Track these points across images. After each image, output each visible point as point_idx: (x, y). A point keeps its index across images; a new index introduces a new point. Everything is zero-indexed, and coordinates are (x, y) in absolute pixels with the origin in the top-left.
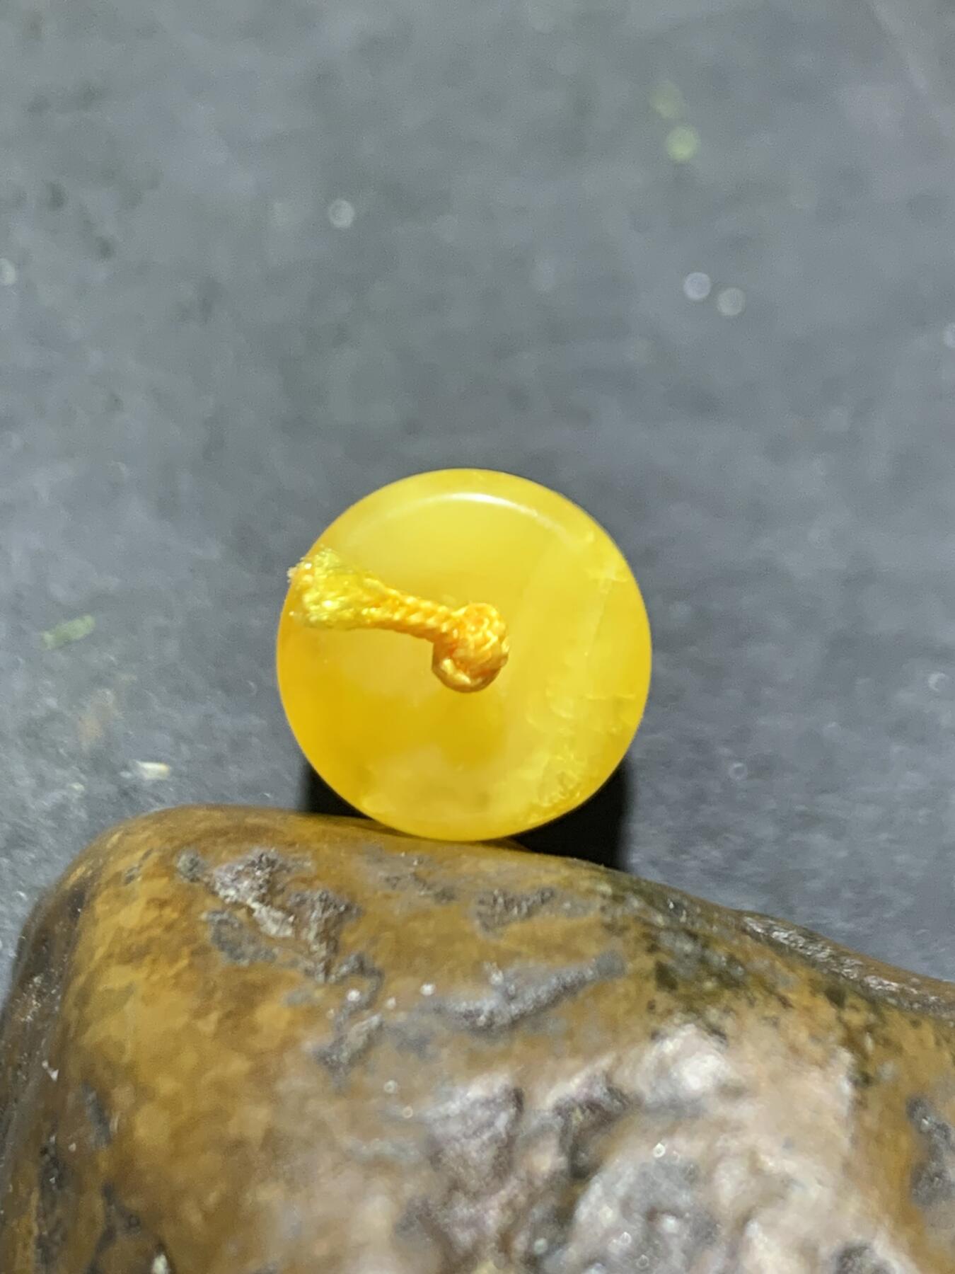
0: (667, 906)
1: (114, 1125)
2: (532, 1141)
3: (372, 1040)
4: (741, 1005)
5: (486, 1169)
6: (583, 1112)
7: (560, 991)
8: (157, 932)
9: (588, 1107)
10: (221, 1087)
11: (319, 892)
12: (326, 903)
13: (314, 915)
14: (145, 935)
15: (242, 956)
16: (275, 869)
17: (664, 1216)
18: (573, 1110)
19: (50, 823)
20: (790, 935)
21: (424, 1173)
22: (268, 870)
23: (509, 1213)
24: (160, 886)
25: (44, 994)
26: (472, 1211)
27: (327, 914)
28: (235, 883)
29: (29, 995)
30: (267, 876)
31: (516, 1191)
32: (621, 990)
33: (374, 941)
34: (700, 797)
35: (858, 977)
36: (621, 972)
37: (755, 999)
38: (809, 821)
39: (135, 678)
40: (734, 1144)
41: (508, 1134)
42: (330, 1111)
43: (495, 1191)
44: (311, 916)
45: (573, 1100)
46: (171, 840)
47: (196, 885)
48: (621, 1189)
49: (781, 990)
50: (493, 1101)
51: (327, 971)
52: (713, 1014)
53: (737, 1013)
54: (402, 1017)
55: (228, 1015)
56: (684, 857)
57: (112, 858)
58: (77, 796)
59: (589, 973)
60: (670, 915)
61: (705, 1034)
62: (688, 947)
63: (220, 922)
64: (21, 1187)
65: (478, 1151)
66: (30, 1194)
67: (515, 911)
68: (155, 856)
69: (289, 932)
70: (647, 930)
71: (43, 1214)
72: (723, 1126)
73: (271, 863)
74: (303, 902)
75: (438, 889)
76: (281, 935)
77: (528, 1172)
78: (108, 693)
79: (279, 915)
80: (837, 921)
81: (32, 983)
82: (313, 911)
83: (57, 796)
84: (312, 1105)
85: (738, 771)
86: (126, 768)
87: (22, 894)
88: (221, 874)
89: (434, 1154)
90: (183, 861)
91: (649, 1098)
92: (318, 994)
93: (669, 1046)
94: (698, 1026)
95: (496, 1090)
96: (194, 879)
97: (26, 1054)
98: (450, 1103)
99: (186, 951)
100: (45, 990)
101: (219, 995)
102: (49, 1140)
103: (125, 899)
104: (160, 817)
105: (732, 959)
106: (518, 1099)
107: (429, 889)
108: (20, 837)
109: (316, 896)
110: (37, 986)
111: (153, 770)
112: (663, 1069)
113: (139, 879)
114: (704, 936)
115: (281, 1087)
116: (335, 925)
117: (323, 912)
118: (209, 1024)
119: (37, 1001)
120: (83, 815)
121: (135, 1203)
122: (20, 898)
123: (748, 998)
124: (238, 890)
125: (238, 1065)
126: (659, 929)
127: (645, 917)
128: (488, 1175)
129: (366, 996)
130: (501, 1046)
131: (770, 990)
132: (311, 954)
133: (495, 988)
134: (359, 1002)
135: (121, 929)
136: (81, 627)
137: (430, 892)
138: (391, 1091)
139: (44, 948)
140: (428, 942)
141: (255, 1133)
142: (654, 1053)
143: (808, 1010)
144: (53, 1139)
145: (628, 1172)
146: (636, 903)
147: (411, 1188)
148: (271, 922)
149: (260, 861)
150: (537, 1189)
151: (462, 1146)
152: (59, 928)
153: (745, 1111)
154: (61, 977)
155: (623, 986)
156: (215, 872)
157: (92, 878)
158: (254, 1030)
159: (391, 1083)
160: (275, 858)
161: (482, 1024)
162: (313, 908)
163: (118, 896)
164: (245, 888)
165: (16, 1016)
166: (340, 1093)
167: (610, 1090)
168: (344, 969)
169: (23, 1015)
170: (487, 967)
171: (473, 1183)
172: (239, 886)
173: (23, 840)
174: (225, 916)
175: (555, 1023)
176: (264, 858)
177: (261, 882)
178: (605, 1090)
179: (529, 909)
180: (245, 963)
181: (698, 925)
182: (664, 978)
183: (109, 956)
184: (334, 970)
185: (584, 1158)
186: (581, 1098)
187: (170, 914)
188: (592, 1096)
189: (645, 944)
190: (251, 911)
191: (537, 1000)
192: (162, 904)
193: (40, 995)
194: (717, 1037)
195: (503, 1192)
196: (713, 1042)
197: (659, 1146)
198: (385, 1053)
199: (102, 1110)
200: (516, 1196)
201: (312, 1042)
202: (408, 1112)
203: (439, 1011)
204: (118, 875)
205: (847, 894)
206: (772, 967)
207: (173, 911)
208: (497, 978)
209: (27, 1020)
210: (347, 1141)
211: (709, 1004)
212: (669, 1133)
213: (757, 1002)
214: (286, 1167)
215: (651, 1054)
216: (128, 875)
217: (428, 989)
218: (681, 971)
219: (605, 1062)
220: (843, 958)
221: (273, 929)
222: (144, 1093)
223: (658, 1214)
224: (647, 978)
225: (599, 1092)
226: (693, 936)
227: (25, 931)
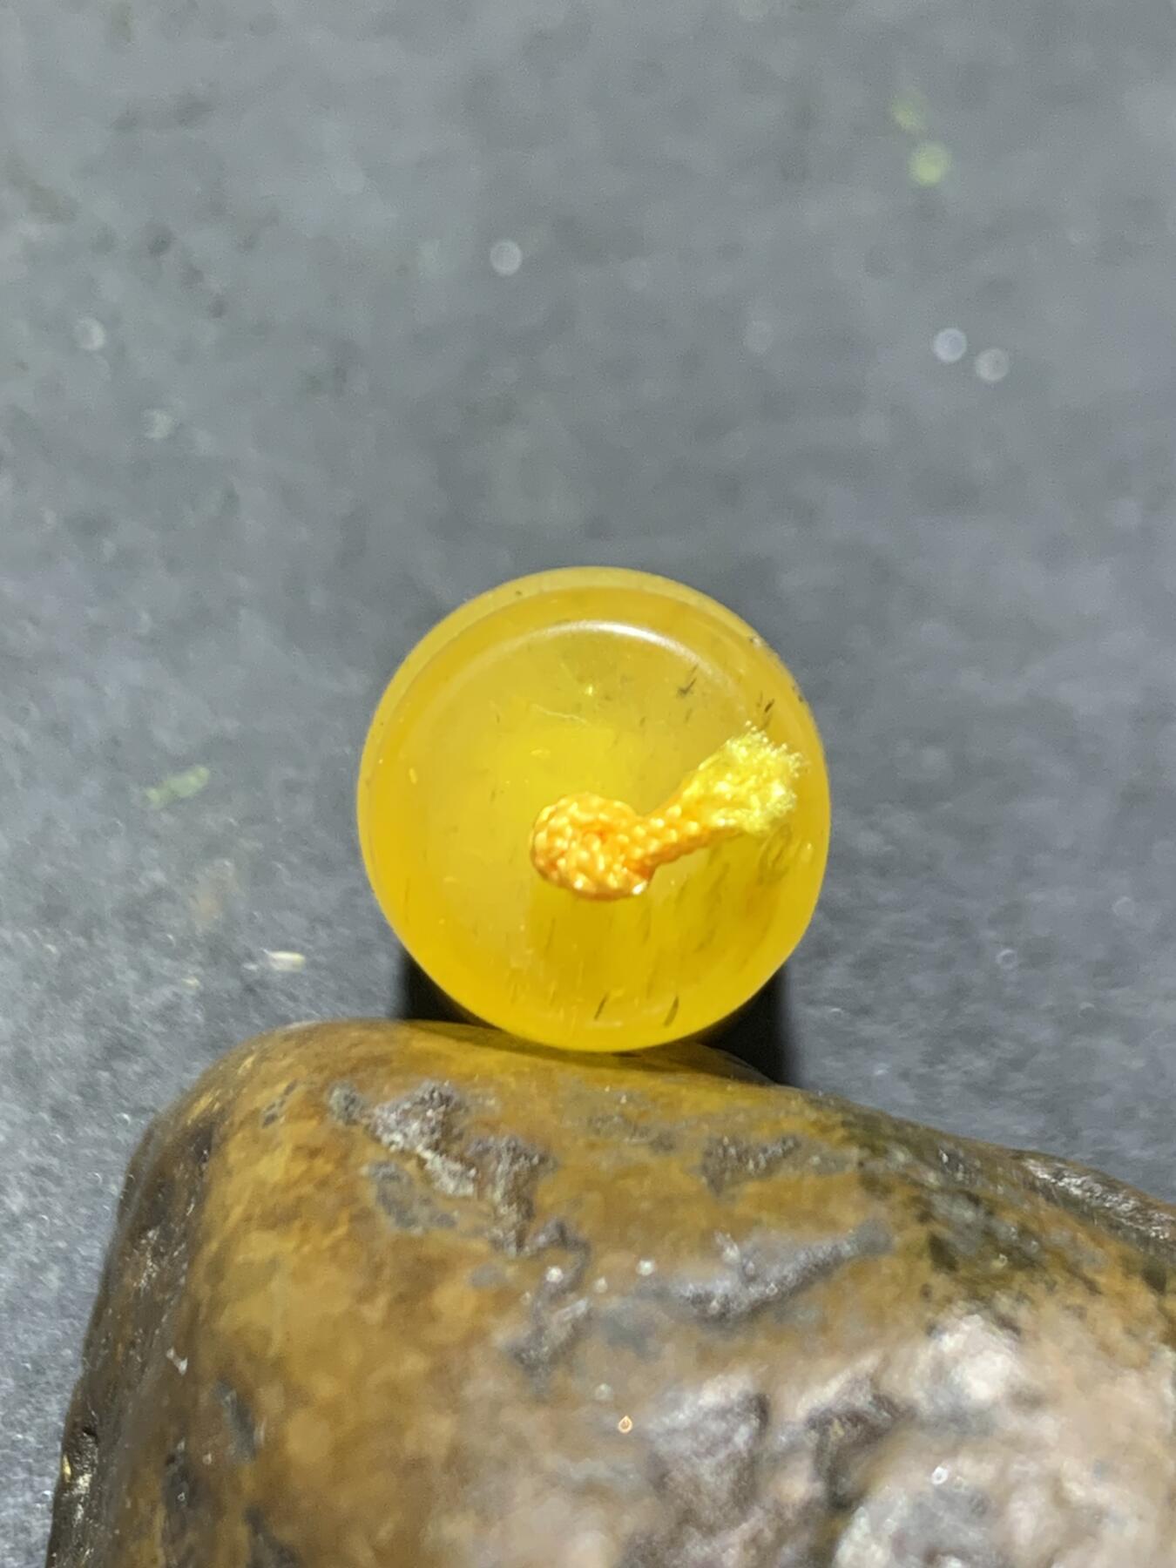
0: (940, 1158)
1: (260, 1434)
2: (779, 1462)
3: (579, 1331)
4: (1038, 1291)
5: (724, 1495)
6: (843, 1425)
7: (810, 1271)
8: (307, 1189)
9: (849, 1419)
10: (394, 1391)
11: (505, 1139)
12: (516, 1153)
13: (500, 1168)
14: (293, 1194)
15: (413, 1222)
16: (449, 1109)
17: (947, 1558)
18: (830, 1422)
19: (159, 1028)
20: (1083, 1182)
21: (647, 1501)
22: (442, 1108)
23: (753, 1552)
24: (308, 1129)
25: (162, 1255)
26: (707, 1549)
27: (516, 1168)
28: (401, 1127)
29: (143, 1255)
30: (441, 1117)
31: (761, 1525)
32: (886, 1270)
33: (577, 1203)
34: (960, 992)
35: (1170, 1236)
36: (886, 1247)
37: (1055, 1283)
38: (1098, 1021)
39: (260, 845)
40: (1033, 1468)
41: (750, 1451)
42: (530, 1422)
43: (735, 1523)
44: (496, 1169)
45: (829, 1410)
46: (320, 1069)
47: (354, 1129)
48: (892, 1524)
49: (1088, 1271)
50: (730, 1410)
51: (520, 1244)
52: (1004, 1303)
53: (1032, 1302)
54: (614, 1304)
55: (401, 1299)
56: (942, 1067)
57: (245, 1091)
58: (191, 993)
59: (847, 1249)
60: (943, 1172)
61: (994, 1328)
62: (969, 1214)
63: (385, 1177)
64: (142, 1502)
65: (713, 1476)
66: (153, 1510)
67: (751, 1165)
68: (300, 1090)
69: (470, 1189)
70: (916, 1193)
71: (172, 1538)
72: (1016, 1444)
73: (445, 1100)
74: (487, 1151)
75: (654, 1135)
76: (461, 1192)
77: (776, 1501)
78: (227, 863)
79: (457, 1167)
80: (1132, 1146)
81: (146, 1238)
82: (499, 1162)
83: (165, 993)
84: (508, 1416)
85: (1007, 959)
86: (251, 958)
87: (126, 1116)
88: (385, 1114)
89: (659, 1478)
90: (336, 1097)
91: (925, 1407)
92: (510, 1272)
93: (949, 1343)
94: (985, 1318)
95: (734, 1396)
96: (351, 1122)
97: (141, 1331)
98: (676, 1413)
99: (344, 1216)
100: (162, 1249)
101: (387, 1272)
102: (175, 1446)
103: (267, 1146)
104: (305, 1037)
105: (1024, 1231)
106: (762, 1408)
107: (642, 1135)
108: (122, 1045)
109: (503, 1144)
110: (152, 1242)
111: (285, 960)
112: (940, 1371)
113: (282, 1120)
114: (988, 1200)
115: (470, 1391)
116: (526, 1182)
117: (511, 1164)
118: (375, 1312)
119: (152, 1261)
120: (199, 1017)
121: (287, 1534)
122: (125, 1122)
123: (1046, 1283)
124: (405, 1135)
125: (413, 1364)
126: (932, 1191)
127: (914, 1175)
128: (726, 1504)
129: (571, 1273)
130: (739, 1341)
131: (1073, 1271)
132: (498, 1219)
133: (729, 1266)
134: (562, 1282)
135: (261, 1183)
136: (192, 781)
137: (644, 1140)
138: (603, 1397)
139: (160, 1195)
140: (645, 1205)
141: (437, 1450)
142: (930, 1352)
143: (1121, 1297)
144: (182, 1445)
145: (900, 1503)
146: (901, 1156)
147: (632, 1522)
148: (446, 1174)
149: (432, 1098)
150: (788, 1521)
151: (693, 1466)
152: (179, 1172)
153: (1047, 1425)
154: (185, 1235)
155: (890, 1265)
156: (377, 1111)
157: (222, 1111)
158: (433, 1317)
159: (603, 1387)
160: (449, 1093)
161: (714, 1312)
162: (499, 1158)
163: (256, 1140)
164: (414, 1132)
165: (127, 1280)
166: (539, 1400)
167: (875, 1397)
168: (542, 1239)
169: (136, 1277)
170: (719, 1239)
171: (708, 1514)
172: (407, 1130)
173: (126, 1048)
174: (391, 1169)
175: (806, 1313)
176: (436, 1095)
177: (433, 1123)
178: (870, 1398)
179: (768, 1162)
180: (417, 1231)
181: (979, 1185)
182: (940, 1253)
183: (248, 1219)
184: (527, 1241)
185: (847, 1484)
186: (839, 1408)
187: (323, 1166)
188: (854, 1405)
189: (914, 1211)
190: (422, 1162)
191: (781, 1282)
192: (314, 1153)
193: (157, 1255)
194: (1010, 1332)
195: (745, 1526)
196: (1002, 1338)
197: (939, 1470)
198: (594, 1350)
199: (245, 1414)
200: (761, 1531)
201: (506, 1332)
202: (626, 1424)
203: (661, 1295)
204: (254, 1114)
205: (1144, 1113)
206: (1074, 1239)
207: (327, 1162)
208: (732, 1253)
209: (140, 1285)
210: (552, 1460)
211: (998, 1289)
212: (952, 1452)
213: (1057, 1287)
214: (476, 1494)
215: (925, 1355)
216: (269, 1113)
217: (647, 1267)
218: (961, 1247)
219: (868, 1362)
220: (1150, 1212)
221: (450, 1185)
222: (296, 1397)
223: (939, 1556)
224: (919, 1256)
225: (862, 1401)
226: (975, 1200)
227: (134, 1168)
